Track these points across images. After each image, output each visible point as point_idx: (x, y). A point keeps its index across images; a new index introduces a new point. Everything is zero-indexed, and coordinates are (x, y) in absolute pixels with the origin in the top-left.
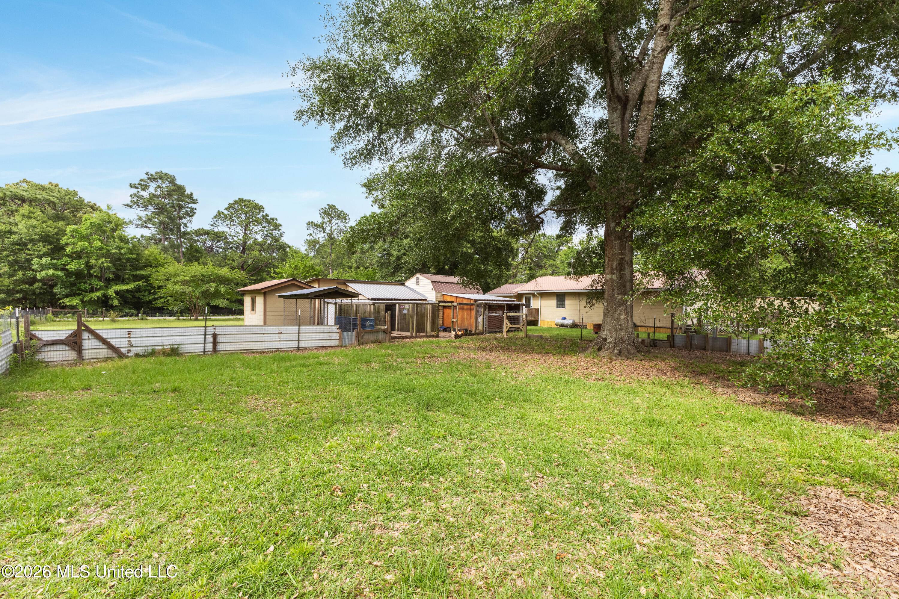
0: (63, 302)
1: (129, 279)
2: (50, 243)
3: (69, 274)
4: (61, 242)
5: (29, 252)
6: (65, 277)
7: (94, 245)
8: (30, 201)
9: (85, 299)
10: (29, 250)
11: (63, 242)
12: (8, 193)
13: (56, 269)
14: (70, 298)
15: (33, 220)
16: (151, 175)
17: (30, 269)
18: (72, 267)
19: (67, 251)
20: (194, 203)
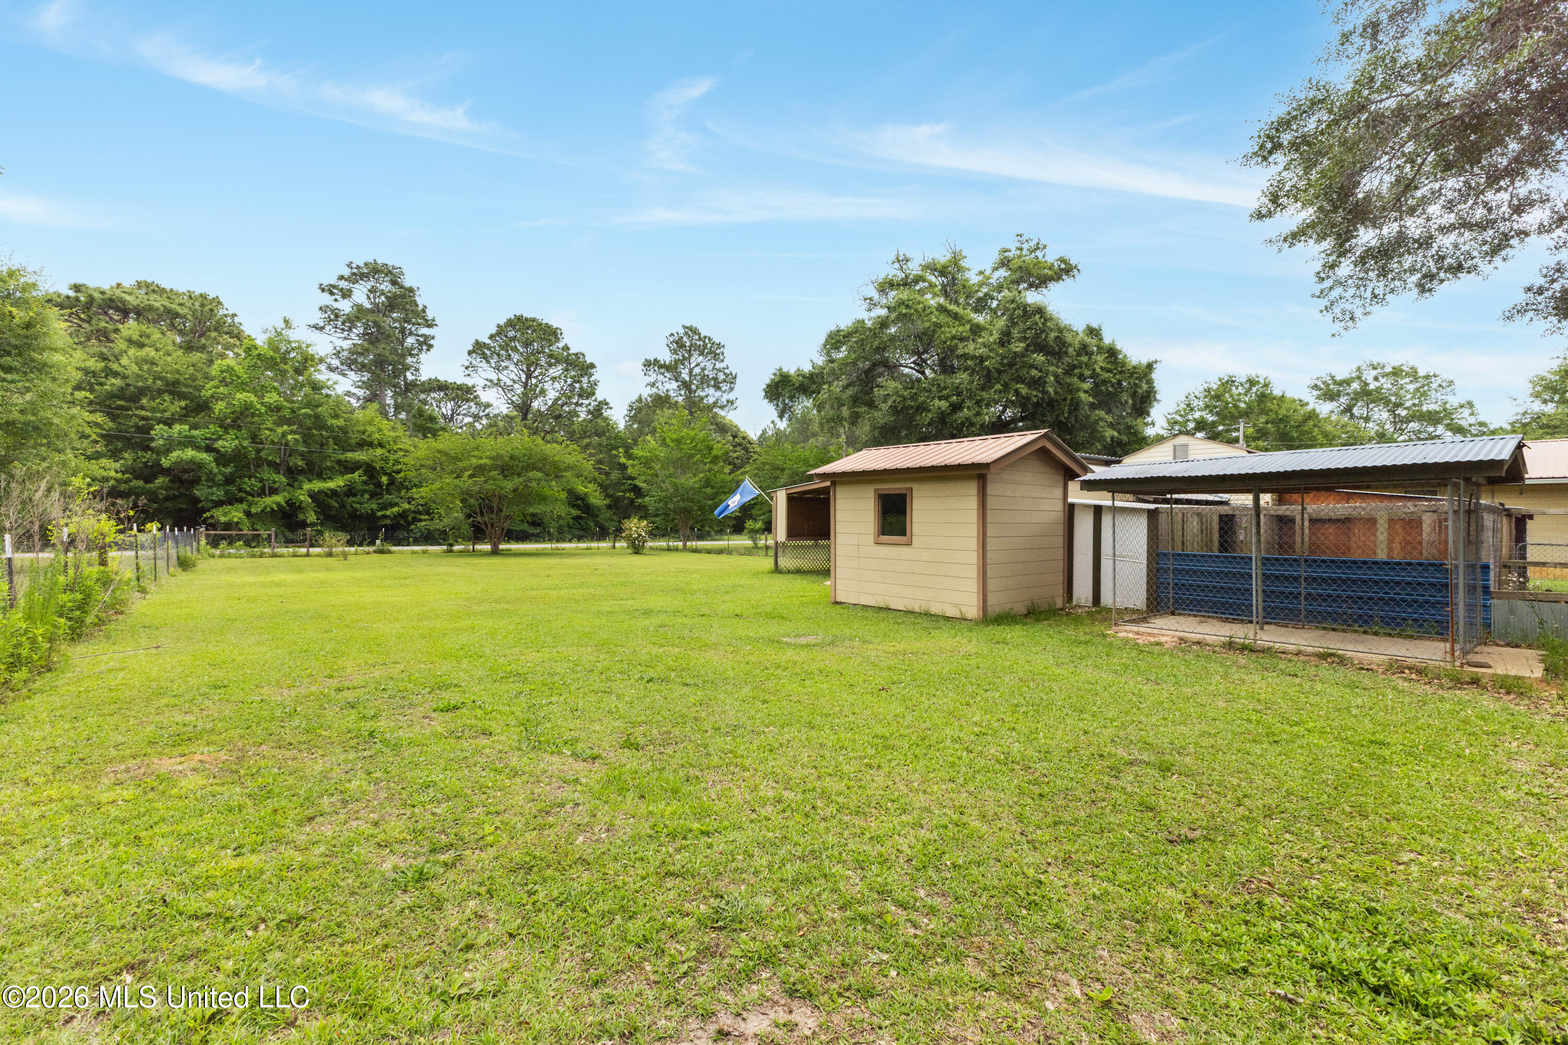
0: (212, 517)
1: (331, 469)
2: (182, 396)
3: (222, 459)
4: (203, 393)
5: (143, 413)
6: (214, 465)
7: (266, 400)
8: (140, 313)
9: (253, 511)
10: (143, 408)
11: (206, 393)
12: (97, 295)
13: (197, 448)
14: (227, 508)
15: (147, 349)
16: (358, 267)
17: (147, 448)
18: (227, 444)
19: (217, 411)
20: (430, 326)
